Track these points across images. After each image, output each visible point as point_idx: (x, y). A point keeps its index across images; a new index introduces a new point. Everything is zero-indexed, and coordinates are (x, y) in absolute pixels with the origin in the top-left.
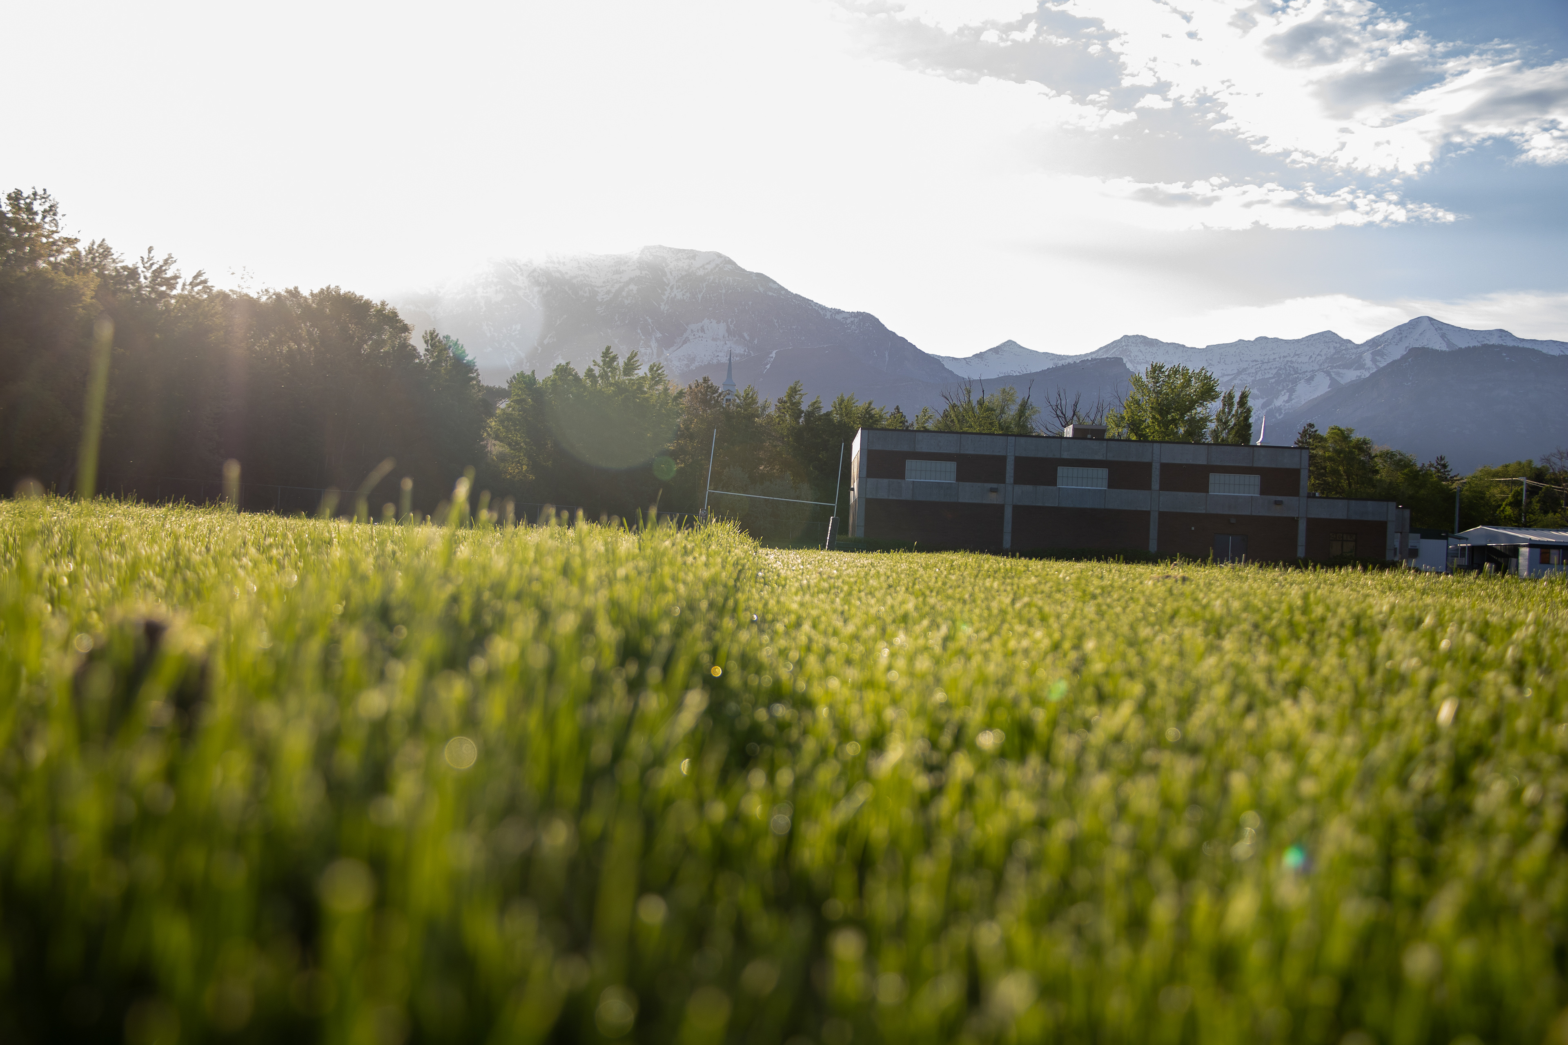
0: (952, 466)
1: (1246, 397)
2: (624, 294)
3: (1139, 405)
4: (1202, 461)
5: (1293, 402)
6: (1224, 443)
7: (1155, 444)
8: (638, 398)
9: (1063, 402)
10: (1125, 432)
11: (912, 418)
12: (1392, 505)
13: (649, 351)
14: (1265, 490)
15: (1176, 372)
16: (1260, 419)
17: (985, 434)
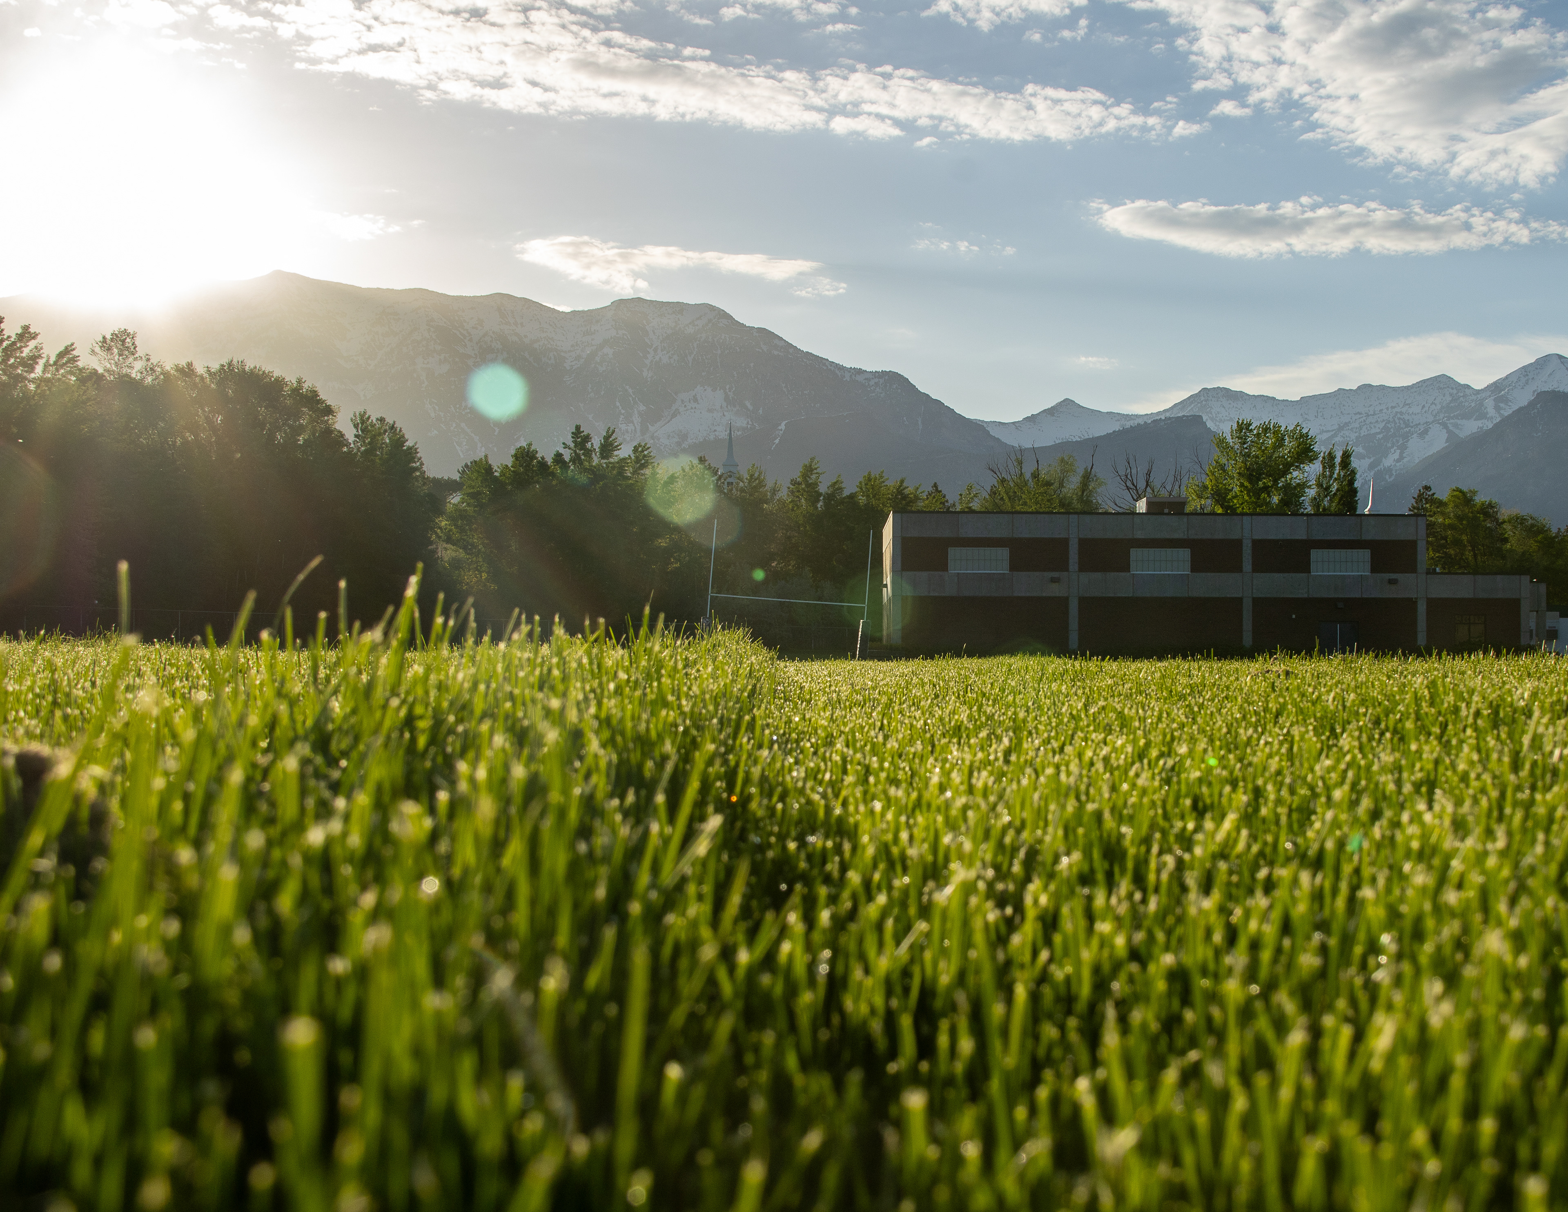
0: (1003, 553)
1: (1349, 456)
2: (598, 359)
3: (1224, 471)
4: (1301, 535)
5: (1405, 460)
6: (1326, 513)
7: (1245, 518)
8: (620, 485)
9: (1134, 471)
10: (1208, 504)
11: (953, 496)
12: (1526, 579)
13: (631, 427)
14: (1376, 567)
15: (1266, 430)
16: (1366, 482)
17: (1043, 513)
